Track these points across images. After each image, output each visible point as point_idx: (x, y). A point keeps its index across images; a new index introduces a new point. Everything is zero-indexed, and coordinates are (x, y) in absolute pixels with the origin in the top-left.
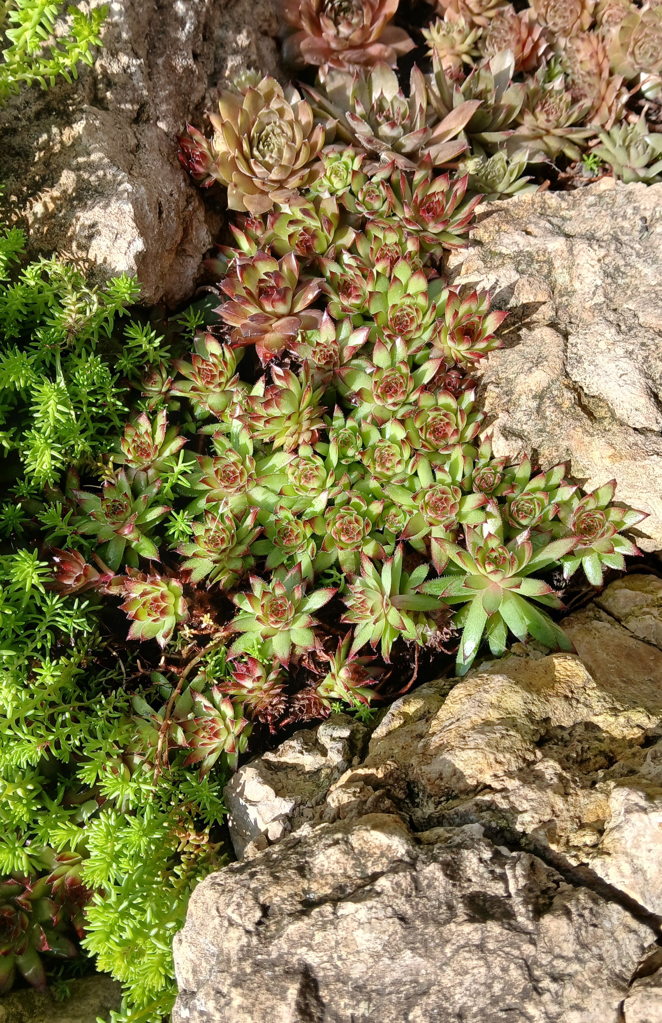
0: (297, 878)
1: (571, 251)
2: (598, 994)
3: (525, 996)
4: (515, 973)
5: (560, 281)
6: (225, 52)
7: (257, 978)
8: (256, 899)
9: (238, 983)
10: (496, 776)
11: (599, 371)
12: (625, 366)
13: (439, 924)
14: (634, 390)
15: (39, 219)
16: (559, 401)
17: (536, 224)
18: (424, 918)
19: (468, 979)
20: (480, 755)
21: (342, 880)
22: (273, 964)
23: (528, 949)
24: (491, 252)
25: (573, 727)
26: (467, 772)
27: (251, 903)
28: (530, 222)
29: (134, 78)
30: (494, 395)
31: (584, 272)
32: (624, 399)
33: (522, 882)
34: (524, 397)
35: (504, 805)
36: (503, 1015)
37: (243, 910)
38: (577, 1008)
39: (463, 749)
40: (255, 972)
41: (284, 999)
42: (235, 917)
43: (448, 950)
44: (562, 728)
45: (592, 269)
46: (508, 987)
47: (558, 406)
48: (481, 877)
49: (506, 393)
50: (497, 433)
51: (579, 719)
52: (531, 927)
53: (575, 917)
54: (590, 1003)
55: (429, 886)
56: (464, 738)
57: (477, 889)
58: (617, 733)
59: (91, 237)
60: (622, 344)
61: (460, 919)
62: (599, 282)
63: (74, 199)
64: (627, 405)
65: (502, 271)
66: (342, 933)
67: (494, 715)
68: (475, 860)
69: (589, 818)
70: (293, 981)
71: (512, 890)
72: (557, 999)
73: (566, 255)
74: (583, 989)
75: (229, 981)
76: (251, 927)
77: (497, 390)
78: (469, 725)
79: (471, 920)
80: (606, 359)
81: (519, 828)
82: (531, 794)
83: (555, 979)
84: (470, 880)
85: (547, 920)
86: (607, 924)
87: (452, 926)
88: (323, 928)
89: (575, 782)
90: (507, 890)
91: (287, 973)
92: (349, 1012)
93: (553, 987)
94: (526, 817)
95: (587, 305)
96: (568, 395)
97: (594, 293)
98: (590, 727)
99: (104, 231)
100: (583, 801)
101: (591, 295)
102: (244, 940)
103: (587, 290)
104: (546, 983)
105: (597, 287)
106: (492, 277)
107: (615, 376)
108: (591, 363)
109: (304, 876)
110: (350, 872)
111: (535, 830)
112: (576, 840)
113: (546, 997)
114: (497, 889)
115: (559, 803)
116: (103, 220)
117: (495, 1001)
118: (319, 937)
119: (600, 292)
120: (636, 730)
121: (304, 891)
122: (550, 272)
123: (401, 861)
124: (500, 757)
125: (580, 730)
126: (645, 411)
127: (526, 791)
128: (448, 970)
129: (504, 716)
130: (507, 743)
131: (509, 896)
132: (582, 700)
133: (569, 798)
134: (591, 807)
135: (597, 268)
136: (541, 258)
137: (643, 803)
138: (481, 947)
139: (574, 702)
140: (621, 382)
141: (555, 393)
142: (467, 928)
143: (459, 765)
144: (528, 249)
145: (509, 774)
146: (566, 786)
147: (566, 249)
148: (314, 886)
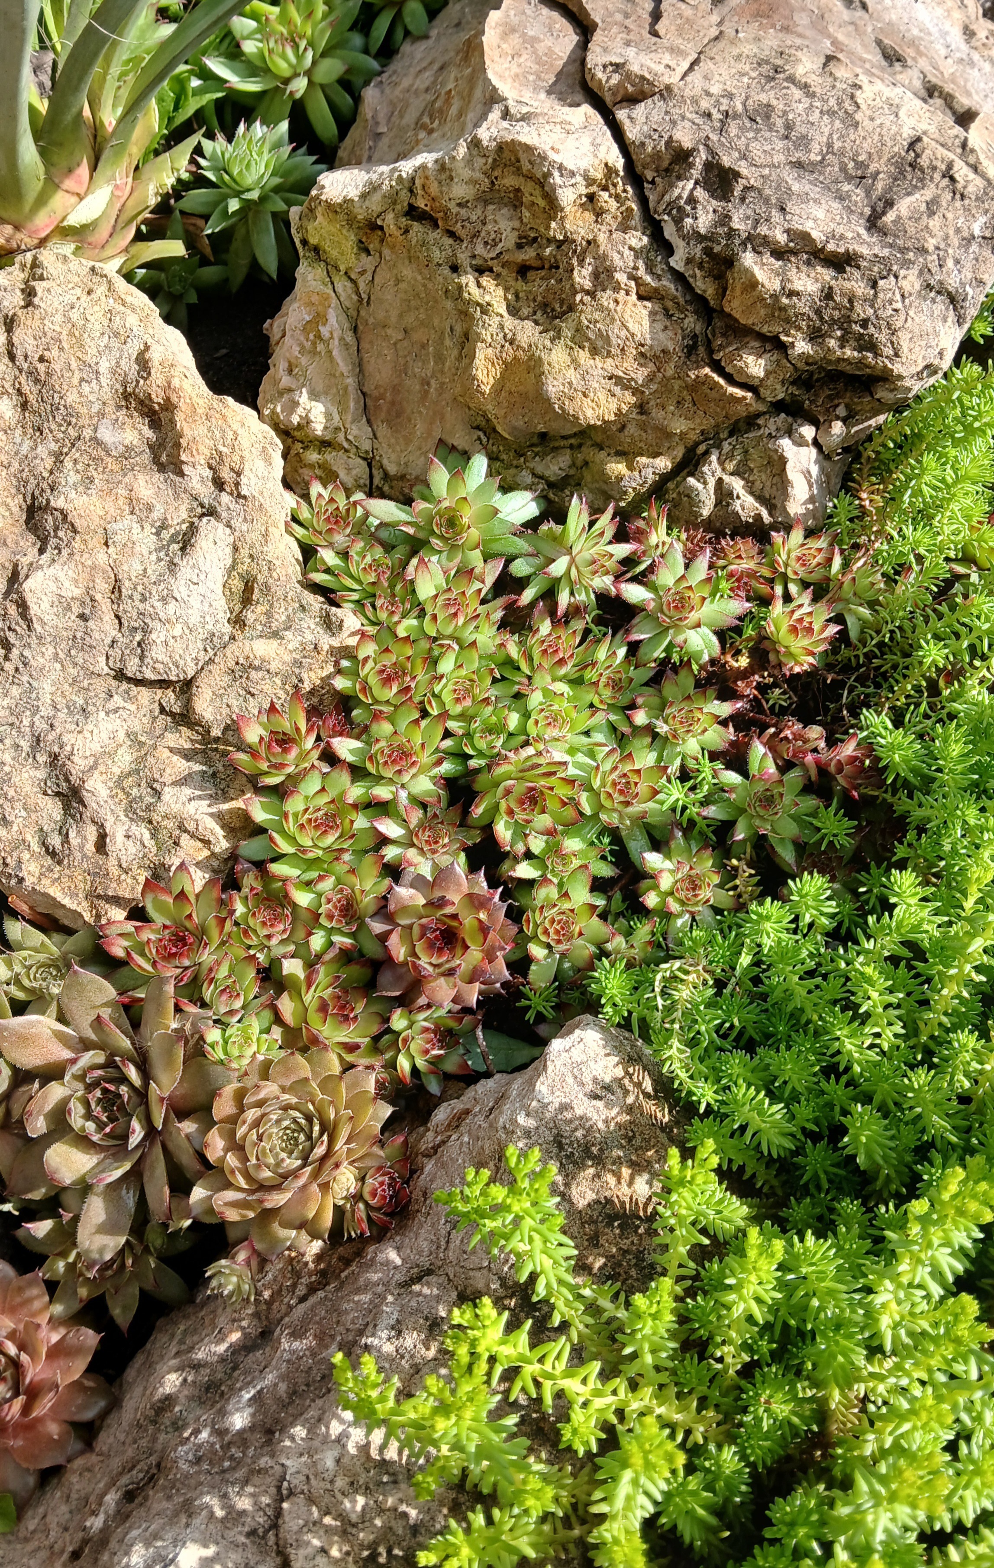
0: (837, 290)
1: (94, 767)
2: (687, 93)
3: (736, 116)
4: (733, 130)
5: (128, 758)
6: (214, 1372)
7: (909, 244)
8: (876, 295)
9: (923, 251)
10: (627, 294)
11: (206, 609)
12: (183, 589)
13: (760, 191)
14: (201, 560)
15: (649, 1172)
16: (263, 619)
17: (81, 847)
18: (767, 201)
19: (768, 148)
20: (626, 316)
21: (804, 268)
22: (891, 246)
23: (714, 137)
24: (159, 849)
25: (527, 318)
26: (645, 313)
27: (881, 295)
28: (85, 856)
29: (392, 1322)
30: (312, 674)
31: (104, 736)
32: (216, 560)
33: (681, 184)
34: (290, 647)
35: (641, 264)
36: (758, 119)
37: (890, 295)
38: (708, 94)
39: (633, 335)
40: (908, 249)
41: (899, 217)
42: (898, 297)
43: (766, 171)
44: (536, 323)
45: (95, 731)
46: (742, 128)
47: (269, 615)
48: (705, 207)
49: (301, 665)
50: (345, 633)
51: (517, 322)
52: (701, 147)
53: (666, 137)
54: (698, 91)
55: (748, 218)
56: (623, 350)
57: (714, 202)
58: (500, 292)
59: (607, 1088)
60: (162, 614)
61: (744, 181)
62: (102, 714)
63: (593, 1158)
64: (220, 553)
65: (176, 808)
66: (833, 225)
67: (583, 356)
68: (700, 220)
69: (589, 216)
70: (885, 225)
71: (690, 184)
72: (718, 103)
73: (102, 768)
74: (695, 101)
75: (929, 258)
76: (892, 278)
77: (305, 676)
78: (610, 360)
79: (737, 175)
80: (190, 611)
81: (645, 240)
82: (616, 257)
83: (709, 115)
84: (714, 211)
85: (687, 144)
86: (645, 128)
87: (752, 182)
88: (842, 237)
89: (575, 251)
90: (694, 188)
91: (885, 234)
92: (858, 191)
93: (714, 112)
94: (634, 242)
95: (133, 708)
96: (250, 616)
97: (116, 711)
98: (513, 311)
99: (587, 1079)
100: (582, 232)
101: (121, 712)
102: (902, 273)
103: (118, 721)
104: (716, 115)
105: (107, 714)
106: (191, 808)
107: (201, 589)
108: (204, 624)
109: (830, 288)
110: (795, 270)
111: (636, 229)
112: (613, 204)
113: (723, 108)
114: (701, 194)
115: (602, 238)
116: (581, 1096)
117: (758, 131)
118: (850, 235)
119: (111, 705)
120: (484, 284)
121: (837, 279)
122: (129, 774)
123: (754, 250)
124: (612, 306)
125: (525, 311)
126: (211, 536)
127: (617, 262)
128: (775, 161)
129: (576, 348)
130: (597, 315)
131: (697, 183)
132: (501, 335)
133: (591, 237)
134: (581, 223)
135: (90, 727)
136: (121, 795)
137: (556, 174)
138: (744, 157)
139: (509, 336)
140: (202, 577)
141: (260, 628)
142: (744, 172)
143: (646, 323)
144: (123, 818)
145: (617, 288)
146: (584, 252)
147: (96, 774)
148: (827, 278)
